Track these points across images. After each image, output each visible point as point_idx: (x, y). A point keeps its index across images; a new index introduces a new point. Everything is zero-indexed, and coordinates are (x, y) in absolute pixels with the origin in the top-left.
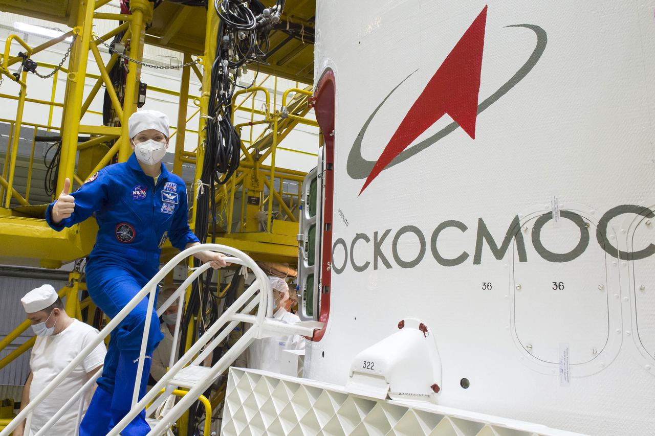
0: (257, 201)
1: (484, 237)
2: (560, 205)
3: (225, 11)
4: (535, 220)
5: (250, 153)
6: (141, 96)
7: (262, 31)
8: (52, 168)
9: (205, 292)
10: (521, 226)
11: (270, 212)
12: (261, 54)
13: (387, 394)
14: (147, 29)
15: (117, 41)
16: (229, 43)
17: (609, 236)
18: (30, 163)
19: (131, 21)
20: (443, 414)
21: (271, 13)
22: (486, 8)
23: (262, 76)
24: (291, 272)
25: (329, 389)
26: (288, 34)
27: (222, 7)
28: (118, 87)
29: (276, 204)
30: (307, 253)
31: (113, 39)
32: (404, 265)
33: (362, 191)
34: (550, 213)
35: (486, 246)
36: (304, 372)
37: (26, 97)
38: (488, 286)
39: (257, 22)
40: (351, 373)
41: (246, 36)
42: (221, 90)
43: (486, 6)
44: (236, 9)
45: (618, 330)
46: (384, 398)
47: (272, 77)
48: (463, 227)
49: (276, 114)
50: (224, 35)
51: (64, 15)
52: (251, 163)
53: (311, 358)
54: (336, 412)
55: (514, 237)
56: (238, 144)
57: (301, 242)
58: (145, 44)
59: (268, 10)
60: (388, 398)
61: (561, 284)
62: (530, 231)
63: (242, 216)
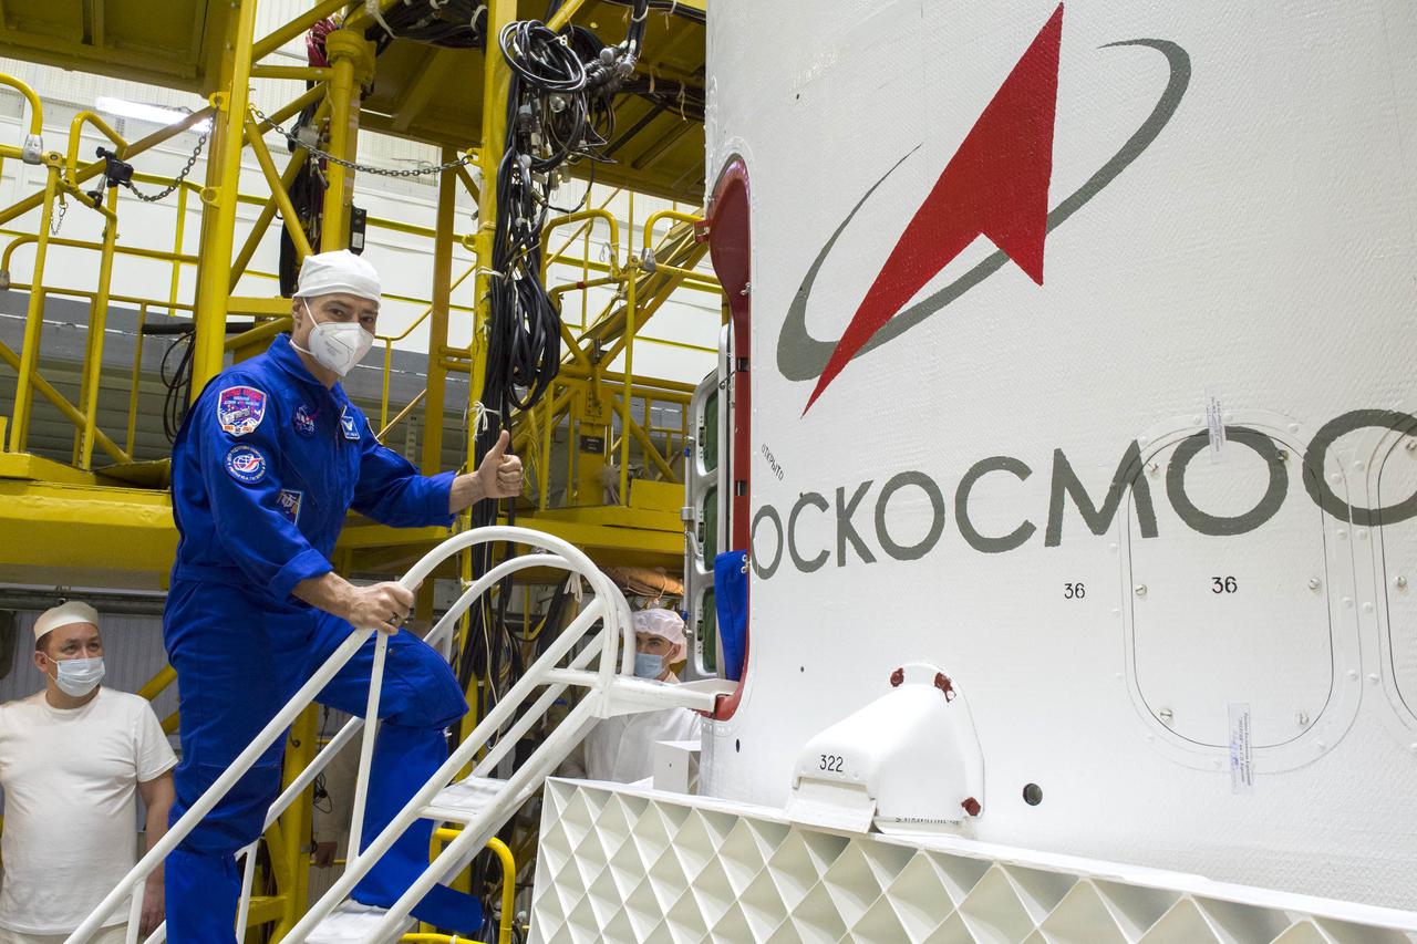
0: (598, 446)
1: (1066, 490)
2: (1226, 414)
3: (521, 53)
4: (1174, 448)
5: (582, 349)
6: (355, 234)
7: (599, 95)
8: (178, 388)
9: (497, 630)
10: (1143, 462)
11: (625, 467)
12: (599, 141)
13: (870, 820)
14: (363, 98)
15: (303, 123)
16: (531, 120)
17: (1330, 476)
18: (134, 381)
19: (329, 81)
20: (992, 859)
21: (616, 57)
22: (1060, 9)
23: (601, 192)
24: (671, 585)
25: (752, 815)
26: (651, 100)
27: (515, 45)
28: (308, 218)
29: (637, 450)
30: (702, 544)
31: (295, 119)
32: (900, 553)
33: (809, 405)
34: (1205, 433)
35: (1070, 507)
36: (699, 785)
37: (118, 243)
38: (1077, 590)
39: (588, 75)
40: (796, 781)
41: (566, 106)
42: (517, 216)
43: (1061, 4)
44: (545, 49)
45: (1352, 672)
46: (865, 829)
47: (624, 194)
48: (1022, 470)
49: (632, 264)
50: (520, 104)
51: (194, 75)
52: (585, 368)
53: (712, 753)
54: (766, 862)
55: (1129, 487)
56: (556, 329)
57: (690, 523)
58: (360, 131)
59: (609, 50)
60: (874, 829)
61: (1230, 580)
62: (1163, 472)
63: (570, 478)
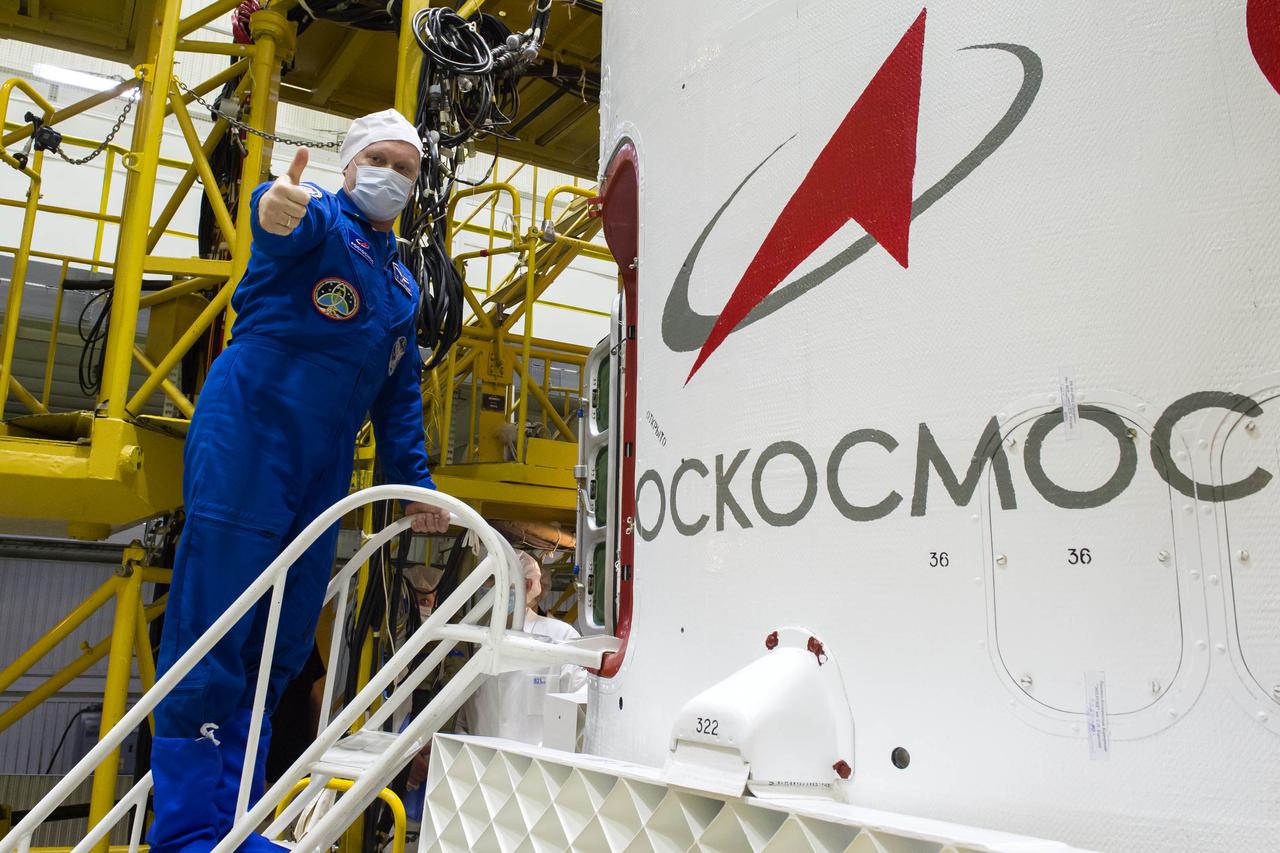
0: (500, 404)
2: (1078, 393)
3: (431, 37)
4: (1031, 424)
5: (486, 312)
7: (505, 77)
8: (94, 342)
9: (397, 580)
10: (1002, 437)
11: (523, 426)
12: (504, 120)
13: (744, 785)
14: (284, 73)
15: (226, 95)
16: (440, 99)
17: (1176, 454)
18: (52, 334)
19: (251, 57)
20: (860, 825)
21: (522, 43)
22: (923, 14)
23: (506, 166)
24: (565, 539)
25: (630, 776)
26: (555, 84)
27: (427, 30)
28: (227, 184)
29: (535, 407)
30: (593, 501)
31: (219, 91)
32: (775, 520)
33: (691, 375)
34: (1059, 411)
35: (935, 479)
36: (585, 740)
37: (41, 202)
38: (941, 559)
39: (495, 59)
40: (673, 743)
41: (473, 86)
42: (425, 187)
43: (925, 9)
44: (455, 34)
45: (1200, 642)
46: (739, 793)
47: (529, 168)
48: (889, 443)
49: (532, 235)
50: (431, 84)
51: (123, 46)
52: (489, 330)
53: (598, 711)
54: (644, 823)
55: (989, 461)
56: (458, 290)
57: (582, 481)
58: (280, 103)
59: (515, 37)
60: (748, 792)
61: (1085, 552)
62: (1021, 447)
63: (472, 434)
